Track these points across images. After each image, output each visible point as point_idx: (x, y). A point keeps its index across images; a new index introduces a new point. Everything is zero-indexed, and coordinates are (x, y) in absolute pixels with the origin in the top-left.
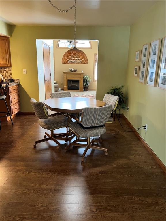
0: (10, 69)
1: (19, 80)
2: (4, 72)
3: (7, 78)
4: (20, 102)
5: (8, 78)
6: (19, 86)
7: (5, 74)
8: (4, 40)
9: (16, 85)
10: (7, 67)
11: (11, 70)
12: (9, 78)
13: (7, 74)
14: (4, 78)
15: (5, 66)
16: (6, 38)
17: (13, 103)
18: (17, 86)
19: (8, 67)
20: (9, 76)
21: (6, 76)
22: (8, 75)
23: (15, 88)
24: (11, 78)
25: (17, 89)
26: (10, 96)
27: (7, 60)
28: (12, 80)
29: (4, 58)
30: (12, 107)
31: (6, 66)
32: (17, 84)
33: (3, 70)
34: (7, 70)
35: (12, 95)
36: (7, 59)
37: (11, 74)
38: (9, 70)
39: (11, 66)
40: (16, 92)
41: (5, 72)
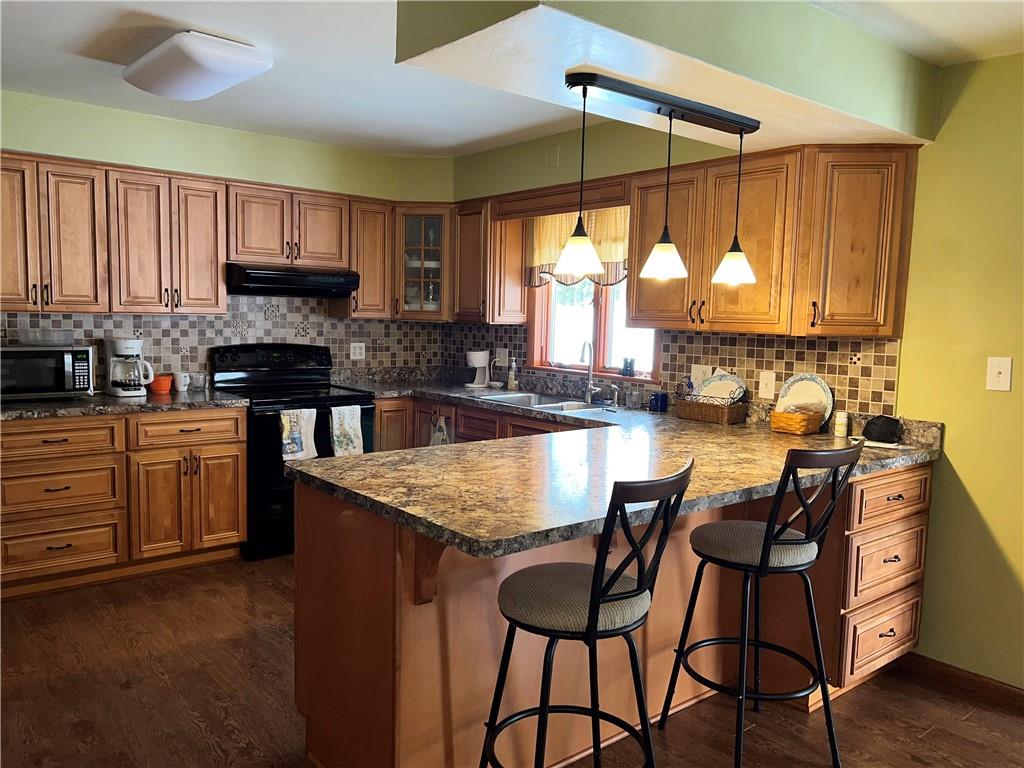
0: (889, 349)
1: (942, 428)
2: (843, 371)
3: (856, 410)
4: (919, 587)
5: (864, 407)
6: (935, 473)
7: (854, 383)
8: (878, 167)
9: (910, 469)
10: (868, 340)
11: (892, 361)
12: (875, 411)
13: (862, 380)
14: (837, 406)
15: (857, 331)
16: (895, 155)
17: (867, 595)
18: (918, 476)
19: (878, 341)
20: (877, 396)
21: (853, 395)
22: (867, 387)
23: (896, 490)
24: (888, 409)
25: (916, 492)
26: (856, 542)
27: (876, 296)
28: (887, 429)
29: (858, 282)
30: (852, 621)
31: (868, 331)
32: (921, 456)
33: (843, 357)
34: (866, 357)
35: (874, 535)
36: (877, 287)
37: (890, 386)
38: (879, 361)
39: (897, 334)
40: (906, 517)
41: (854, 371)
